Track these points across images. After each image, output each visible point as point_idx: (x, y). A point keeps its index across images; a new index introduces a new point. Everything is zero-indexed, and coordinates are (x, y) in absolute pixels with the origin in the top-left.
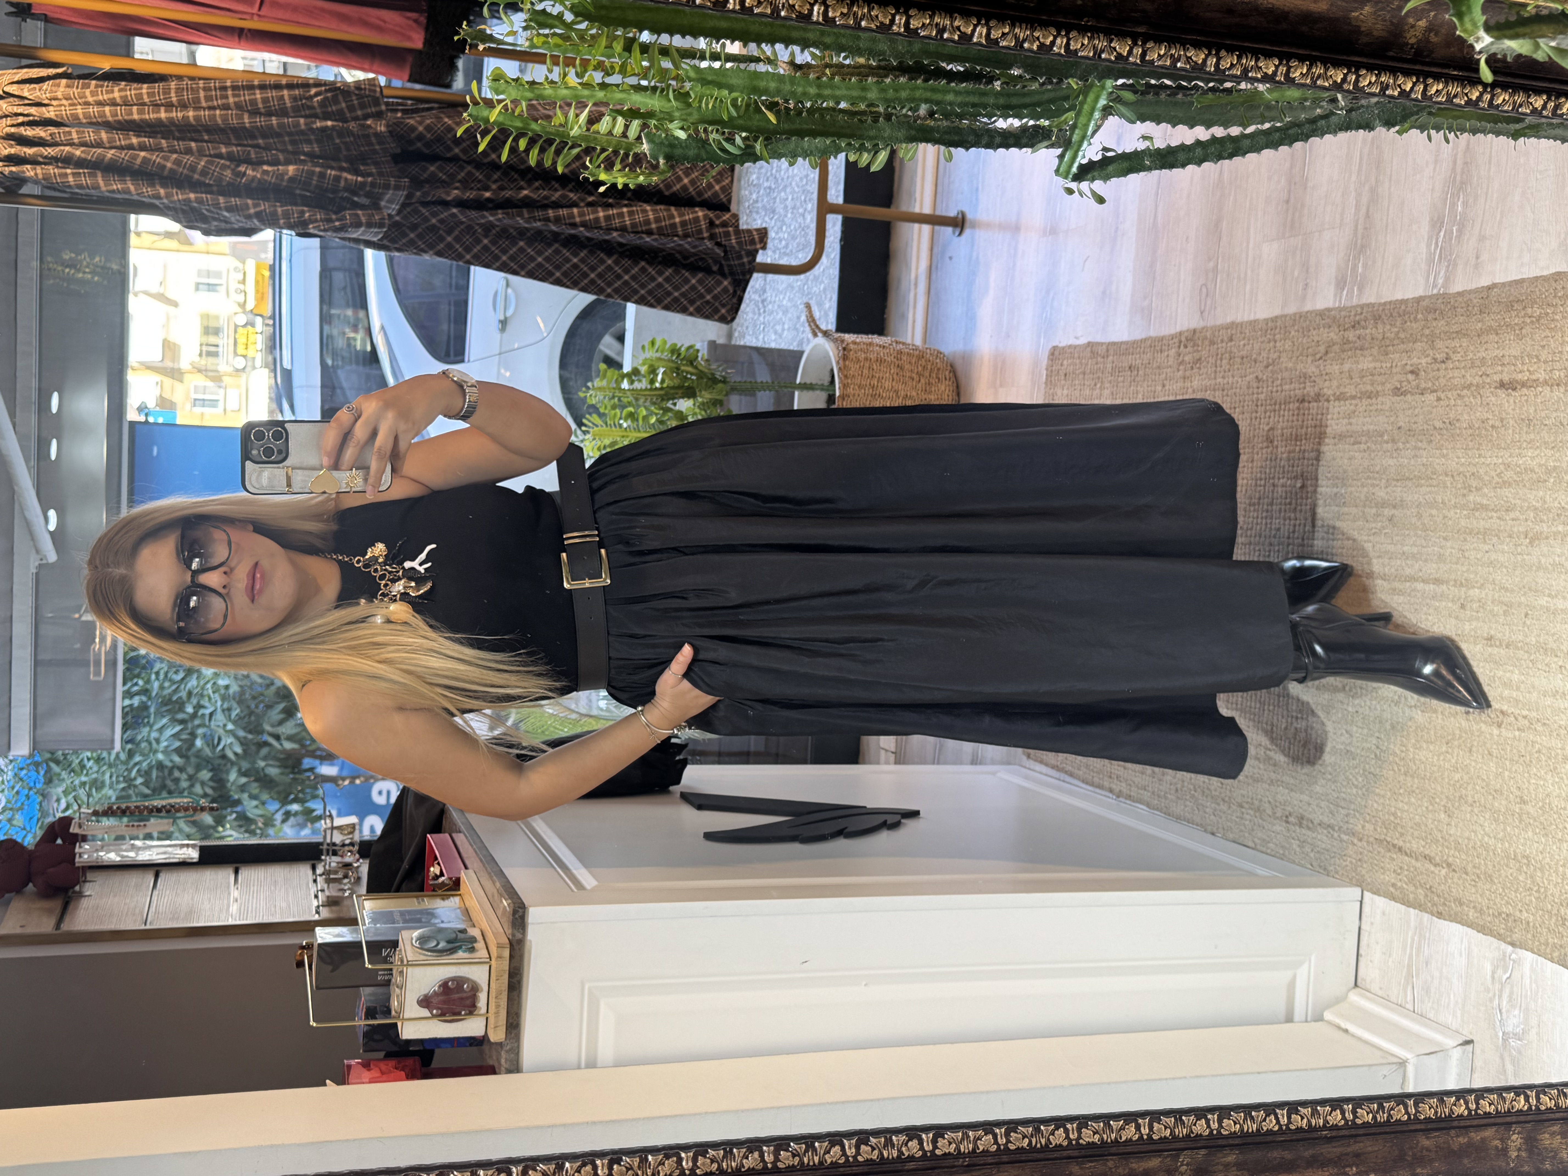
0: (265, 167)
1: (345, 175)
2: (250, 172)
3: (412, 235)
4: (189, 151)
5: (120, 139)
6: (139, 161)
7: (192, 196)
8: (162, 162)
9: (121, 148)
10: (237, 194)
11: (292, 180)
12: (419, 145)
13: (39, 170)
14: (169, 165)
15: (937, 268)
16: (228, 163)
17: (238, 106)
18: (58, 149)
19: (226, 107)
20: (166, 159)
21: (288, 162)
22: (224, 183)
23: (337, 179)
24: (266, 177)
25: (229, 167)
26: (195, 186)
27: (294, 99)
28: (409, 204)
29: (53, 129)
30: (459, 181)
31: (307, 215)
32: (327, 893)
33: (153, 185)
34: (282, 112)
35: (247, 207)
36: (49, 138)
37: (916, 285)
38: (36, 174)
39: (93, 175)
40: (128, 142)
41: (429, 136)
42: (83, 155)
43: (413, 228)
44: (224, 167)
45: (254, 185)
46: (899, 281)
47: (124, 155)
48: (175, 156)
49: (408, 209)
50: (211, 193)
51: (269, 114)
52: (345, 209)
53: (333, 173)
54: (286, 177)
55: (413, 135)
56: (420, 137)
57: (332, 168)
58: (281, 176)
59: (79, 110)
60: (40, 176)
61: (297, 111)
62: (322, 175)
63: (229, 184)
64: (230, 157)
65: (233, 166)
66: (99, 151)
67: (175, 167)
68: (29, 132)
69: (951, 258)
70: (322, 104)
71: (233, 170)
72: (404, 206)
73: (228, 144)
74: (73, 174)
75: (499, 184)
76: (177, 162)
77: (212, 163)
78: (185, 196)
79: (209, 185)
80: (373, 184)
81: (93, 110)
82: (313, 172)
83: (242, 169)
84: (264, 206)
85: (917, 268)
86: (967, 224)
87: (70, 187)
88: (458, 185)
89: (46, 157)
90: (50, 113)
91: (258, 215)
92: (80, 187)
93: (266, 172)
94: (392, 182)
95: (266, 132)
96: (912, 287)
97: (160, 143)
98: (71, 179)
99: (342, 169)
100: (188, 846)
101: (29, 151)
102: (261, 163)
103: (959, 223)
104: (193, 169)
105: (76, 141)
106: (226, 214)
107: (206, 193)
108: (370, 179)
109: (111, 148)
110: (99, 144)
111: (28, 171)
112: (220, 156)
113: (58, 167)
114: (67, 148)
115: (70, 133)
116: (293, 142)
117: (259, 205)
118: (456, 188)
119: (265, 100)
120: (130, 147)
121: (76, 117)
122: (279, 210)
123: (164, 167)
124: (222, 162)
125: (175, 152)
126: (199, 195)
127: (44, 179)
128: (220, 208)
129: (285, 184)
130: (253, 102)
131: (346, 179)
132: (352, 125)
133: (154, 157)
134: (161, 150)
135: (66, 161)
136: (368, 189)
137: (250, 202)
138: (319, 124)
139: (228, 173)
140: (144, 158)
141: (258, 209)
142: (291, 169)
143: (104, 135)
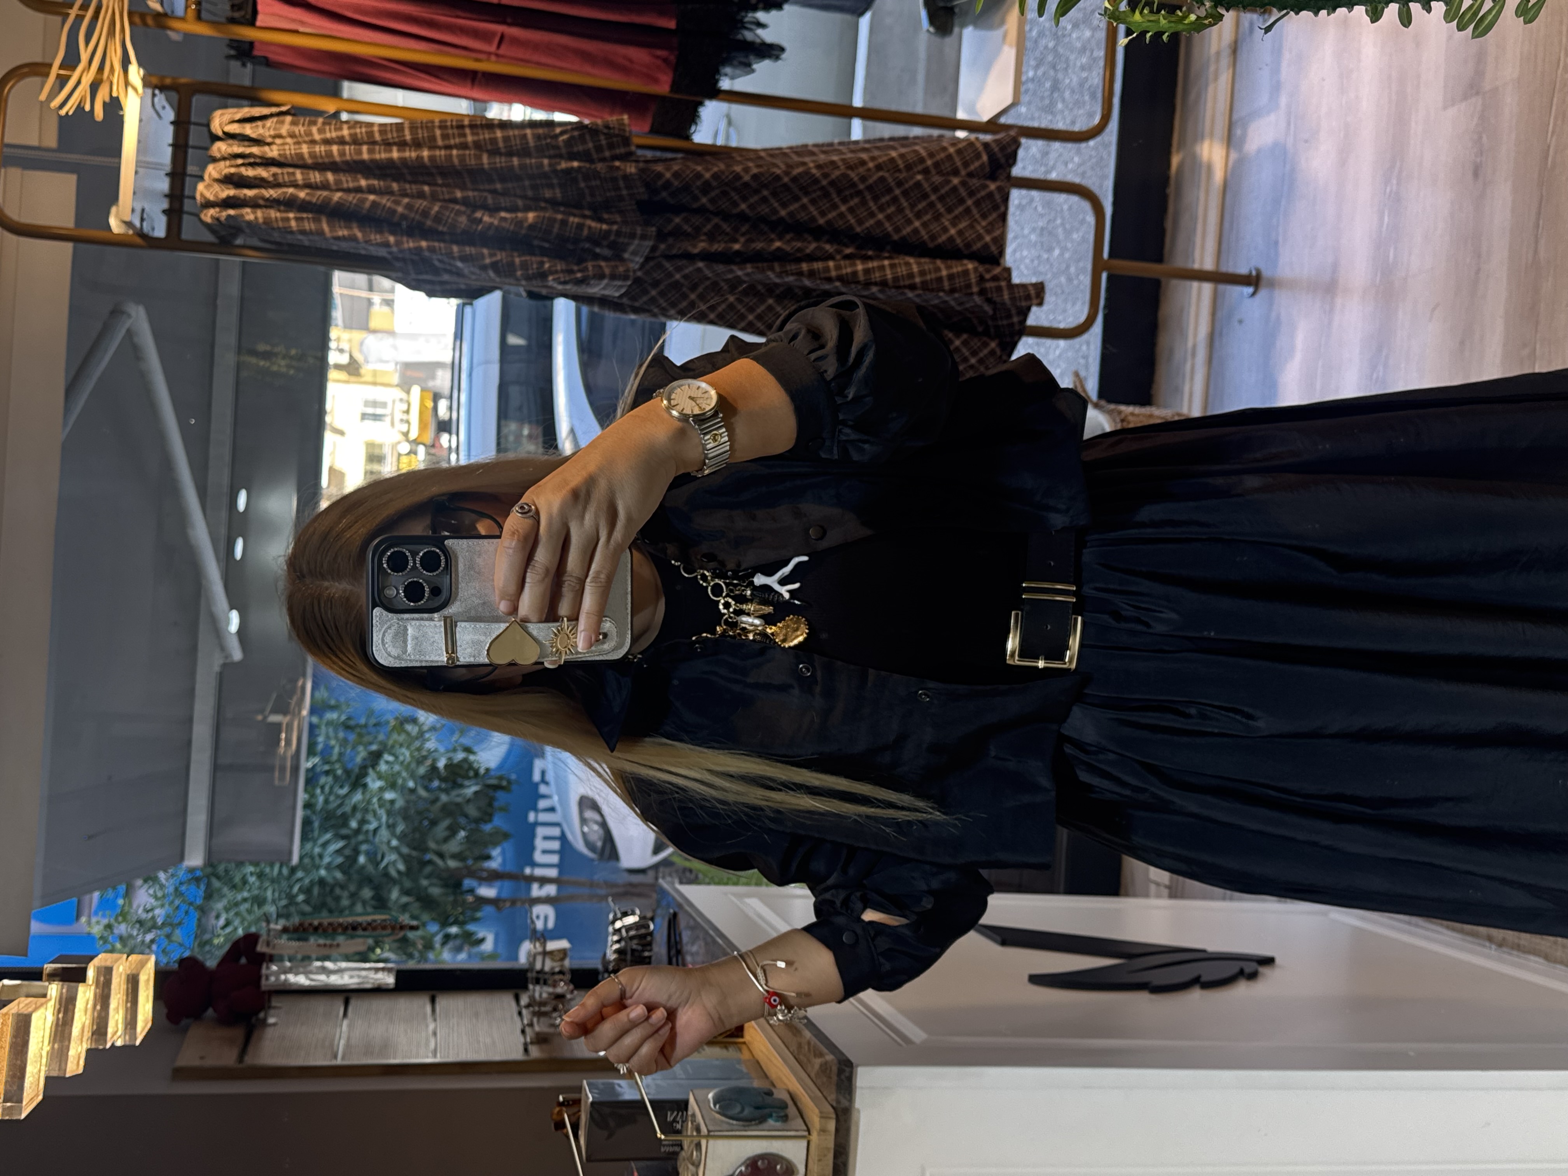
0: (503, 214)
1: (589, 222)
2: (486, 219)
3: (654, 293)
4: (421, 195)
5: (348, 181)
6: (367, 205)
7: (424, 244)
8: (393, 206)
9: (348, 191)
10: (472, 243)
11: (532, 227)
12: (664, 194)
13: (259, 213)
14: (400, 209)
15: (1221, 334)
16: (463, 208)
17: (477, 145)
18: (280, 191)
19: (464, 146)
20: (397, 203)
21: (527, 209)
22: (459, 231)
23: (580, 226)
24: (504, 224)
25: (464, 213)
26: (427, 233)
27: (538, 137)
28: (653, 258)
29: (274, 170)
30: (706, 234)
31: (547, 266)
32: (537, 1028)
33: (381, 232)
34: (524, 152)
35: (483, 257)
36: (271, 179)
37: (1194, 355)
38: (256, 218)
39: (317, 220)
40: (356, 184)
41: (676, 183)
42: (308, 198)
43: (656, 284)
44: (458, 213)
45: (491, 232)
46: (1171, 351)
47: (351, 198)
48: (406, 200)
49: (651, 264)
50: (444, 241)
51: (510, 154)
52: (585, 260)
53: (576, 220)
54: (526, 225)
55: (660, 183)
56: (667, 185)
57: (575, 215)
58: (520, 223)
59: (305, 149)
60: (261, 220)
61: (541, 151)
62: (564, 223)
63: (465, 232)
64: (465, 202)
65: (468, 212)
66: (325, 193)
67: (406, 212)
68: (250, 172)
69: (1240, 322)
70: (569, 143)
71: (469, 216)
72: (648, 259)
73: (463, 188)
74: (297, 219)
75: (748, 236)
76: (409, 207)
77: (446, 208)
78: (416, 244)
79: (442, 233)
80: (618, 233)
81: (319, 149)
82: (555, 220)
83: (478, 215)
84: (500, 256)
85: (1195, 335)
86: (1263, 283)
87: (292, 232)
88: (703, 238)
89: (267, 200)
90: (273, 152)
91: (494, 266)
92: (303, 232)
93: (504, 219)
94: (639, 231)
95: (506, 175)
96: (1189, 357)
97: (391, 187)
98: (293, 224)
99: (585, 217)
100: (383, 969)
101: (250, 193)
102: (498, 209)
103: (1253, 281)
104: (425, 213)
105: (300, 182)
106: (459, 264)
107: (439, 241)
108: (615, 227)
109: (338, 190)
110: (325, 186)
111: (249, 214)
112: (455, 201)
113: (279, 211)
114: (291, 190)
115: (293, 174)
116: (534, 187)
117: (495, 255)
118: (703, 241)
119: (506, 139)
120: (359, 190)
121: (300, 156)
122: (517, 260)
123: (394, 212)
124: (457, 207)
125: (406, 195)
126: (431, 244)
127: (265, 223)
128: (453, 258)
129: (523, 232)
130: (494, 141)
131: (590, 227)
132: (599, 166)
133: (384, 201)
134: (391, 193)
135: (289, 204)
136: (612, 238)
137: (485, 251)
138: (564, 165)
139: (463, 219)
140: (374, 202)
141: (494, 259)
142: (531, 216)
143: (330, 176)
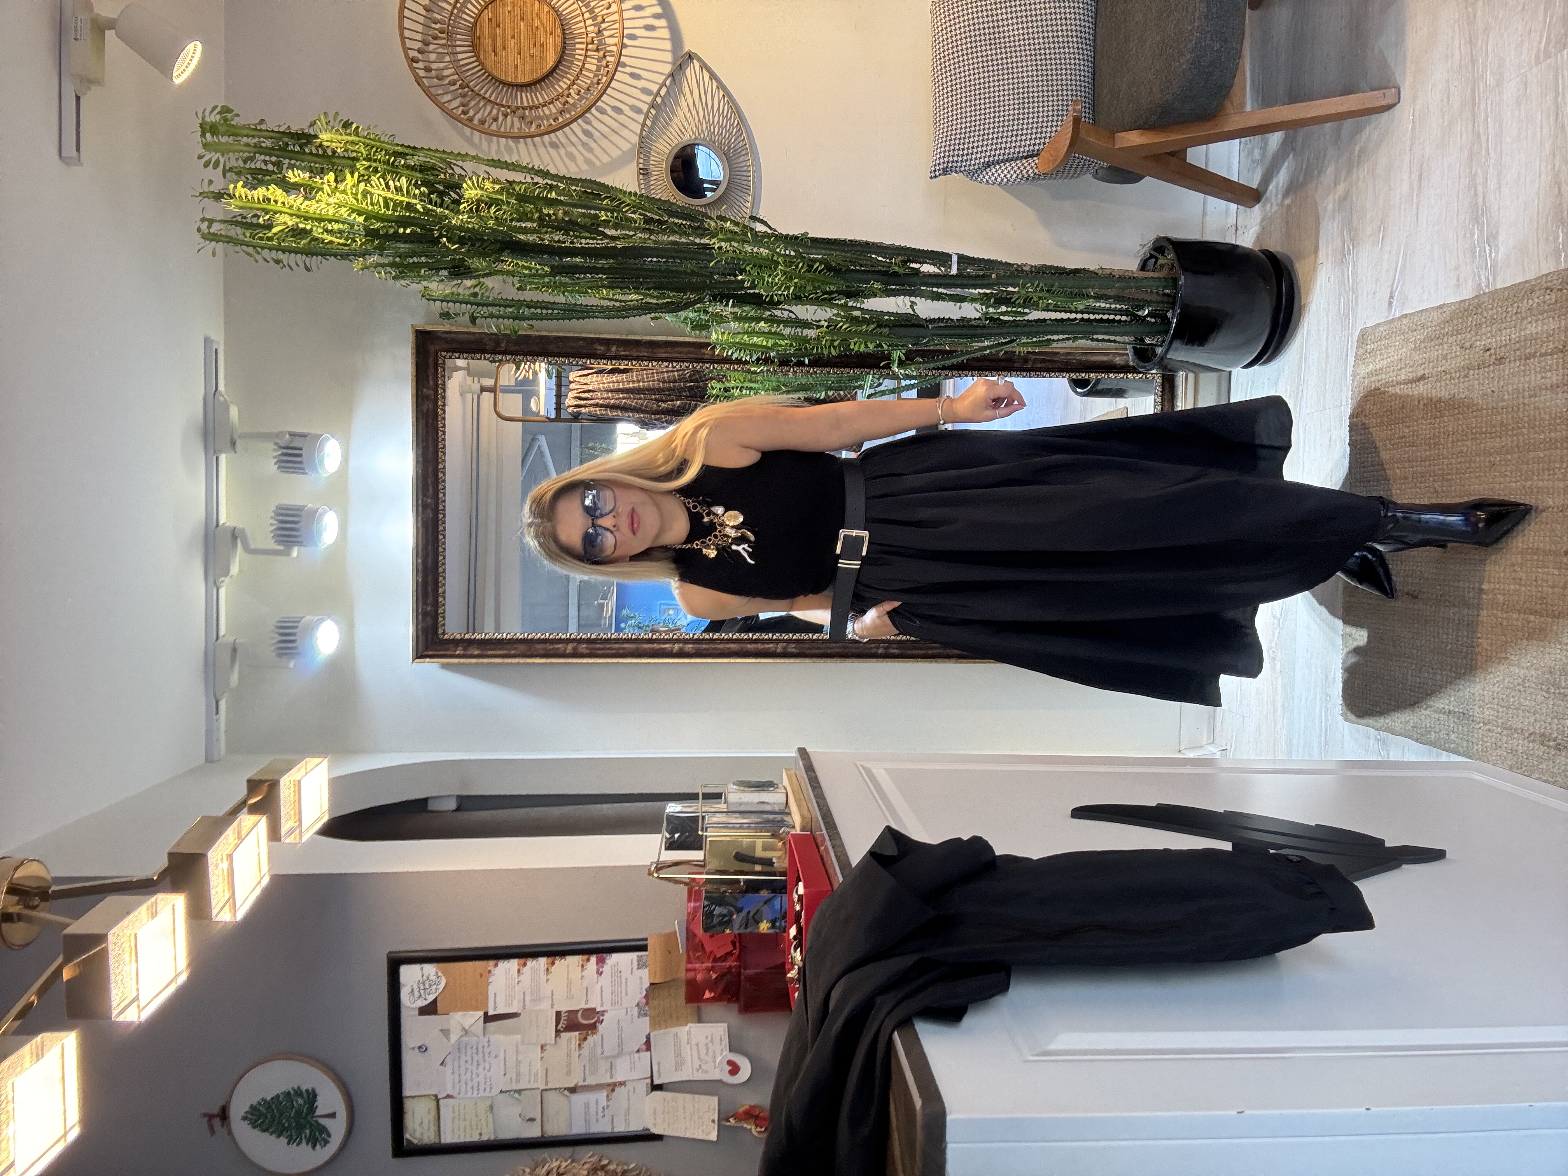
4: (640, 398)
9: (616, 399)
11: (679, 406)
13: (587, 409)
16: (655, 402)
17: (658, 380)
19: (654, 381)
21: (677, 400)
22: (654, 410)
25: (655, 404)
26: (643, 412)
27: (679, 375)
29: (591, 394)
34: (675, 381)
35: (661, 418)
38: (586, 411)
39: (606, 410)
40: (618, 396)
42: (602, 403)
47: (618, 402)
48: (635, 401)
50: (650, 414)
51: (670, 382)
58: (674, 406)
59: (601, 386)
61: (680, 380)
64: (656, 400)
65: (657, 403)
66: (608, 401)
67: (635, 405)
68: (583, 395)
70: (690, 376)
71: (657, 405)
73: (655, 394)
74: (599, 410)
76: (636, 403)
77: (649, 402)
81: (606, 385)
84: (668, 418)
87: (598, 415)
89: (589, 404)
90: (590, 388)
91: (666, 421)
92: (601, 415)
93: (669, 404)
95: (669, 389)
97: (629, 396)
98: (598, 412)
101: (583, 402)
102: (667, 401)
104: (642, 405)
105: (600, 397)
107: (647, 414)
109: (612, 399)
110: (608, 398)
111: (583, 410)
112: (652, 400)
113: (593, 408)
114: (596, 400)
115: (598, 395)
116: (680, 392)
119: (668, 377)
120: (619, 398)
121: (599, 388)
123: (632, 405)
124: (653, 402)
125: (635, 399)
126: (645, 415)
127: (589, 412)
130: (664, 378)
132: (701, 384)
133: (629, 402)
134: (630, 399)
135: (597, 405)
138: (688, 384)
139: (655, 406)
141: (665, 418)
142: (678, 402)
143: (610, 394)
